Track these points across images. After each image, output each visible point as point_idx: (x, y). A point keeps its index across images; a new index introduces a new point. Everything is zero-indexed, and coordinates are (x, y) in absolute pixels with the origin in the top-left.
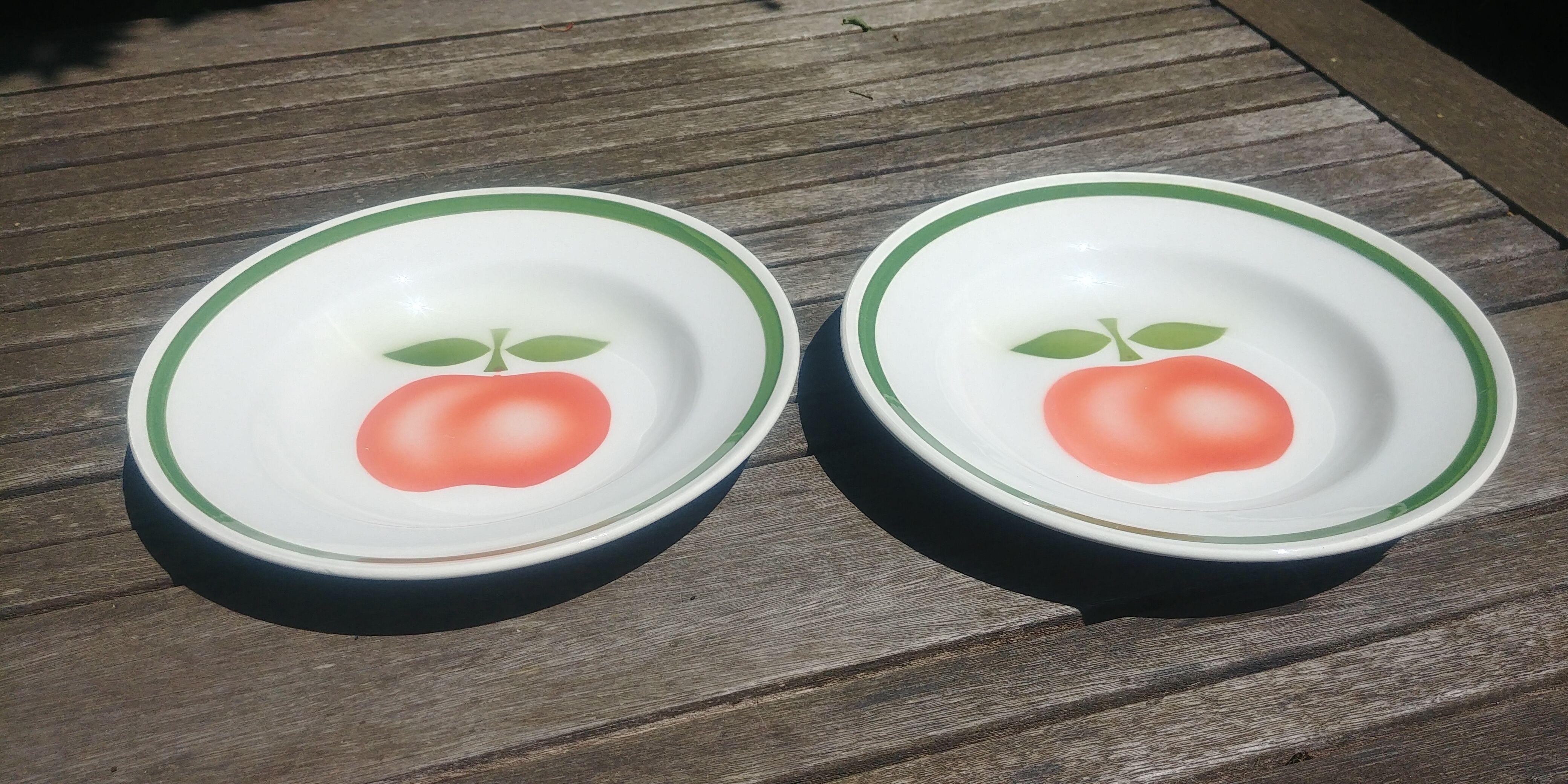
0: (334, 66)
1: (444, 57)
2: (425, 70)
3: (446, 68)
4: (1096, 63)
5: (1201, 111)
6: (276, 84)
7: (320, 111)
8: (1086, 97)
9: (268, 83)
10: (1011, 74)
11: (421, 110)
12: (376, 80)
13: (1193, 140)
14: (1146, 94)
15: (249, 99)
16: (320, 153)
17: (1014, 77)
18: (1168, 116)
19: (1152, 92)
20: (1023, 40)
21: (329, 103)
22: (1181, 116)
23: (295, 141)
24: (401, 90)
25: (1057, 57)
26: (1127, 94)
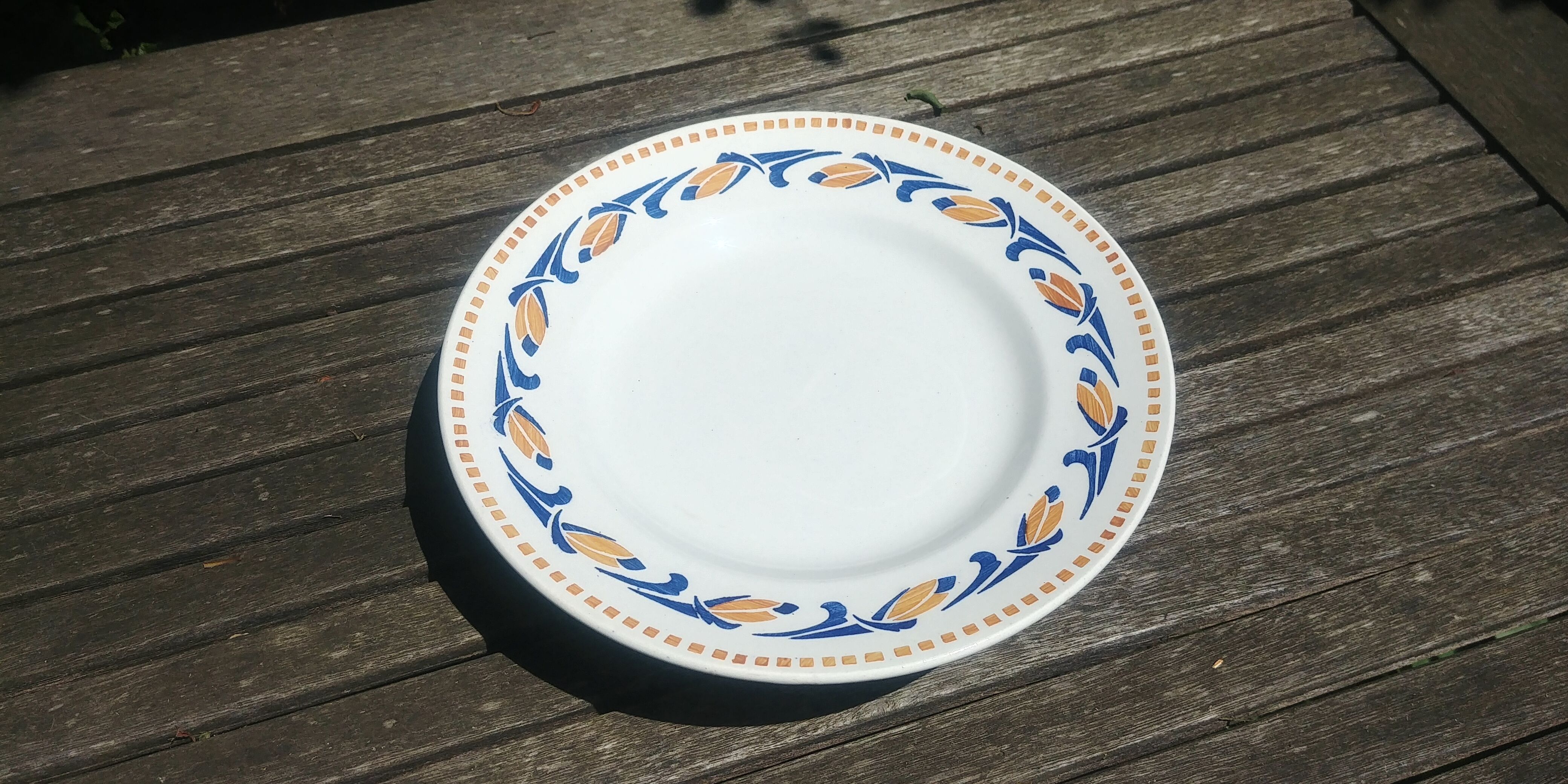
0: (215, 192)
1: (366, 174)
2: (341, 202)
3: (369, 197)
4: (1256, 184)
5: (1410, 289)
6: (135, 232)
7: (199, 294)
8: (1251, 257)
9: (124, 232)
10: (1143, 206)
11: (341, 288)
12: (274, 224)
13: (1404, 350)
14: (1331, 249)
15: (99, 269)
16: (204, 389)
17: (1148, 215)
18: (1365, 300)
19: (1339, 246)
20: (1153, 132)
21: (212, 276)
22: (1383, 299)
23: (165, 362)
24: (310, 245)
25: (1203, 169)
26: (1306, 249)
